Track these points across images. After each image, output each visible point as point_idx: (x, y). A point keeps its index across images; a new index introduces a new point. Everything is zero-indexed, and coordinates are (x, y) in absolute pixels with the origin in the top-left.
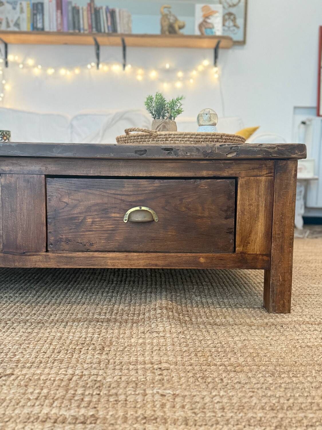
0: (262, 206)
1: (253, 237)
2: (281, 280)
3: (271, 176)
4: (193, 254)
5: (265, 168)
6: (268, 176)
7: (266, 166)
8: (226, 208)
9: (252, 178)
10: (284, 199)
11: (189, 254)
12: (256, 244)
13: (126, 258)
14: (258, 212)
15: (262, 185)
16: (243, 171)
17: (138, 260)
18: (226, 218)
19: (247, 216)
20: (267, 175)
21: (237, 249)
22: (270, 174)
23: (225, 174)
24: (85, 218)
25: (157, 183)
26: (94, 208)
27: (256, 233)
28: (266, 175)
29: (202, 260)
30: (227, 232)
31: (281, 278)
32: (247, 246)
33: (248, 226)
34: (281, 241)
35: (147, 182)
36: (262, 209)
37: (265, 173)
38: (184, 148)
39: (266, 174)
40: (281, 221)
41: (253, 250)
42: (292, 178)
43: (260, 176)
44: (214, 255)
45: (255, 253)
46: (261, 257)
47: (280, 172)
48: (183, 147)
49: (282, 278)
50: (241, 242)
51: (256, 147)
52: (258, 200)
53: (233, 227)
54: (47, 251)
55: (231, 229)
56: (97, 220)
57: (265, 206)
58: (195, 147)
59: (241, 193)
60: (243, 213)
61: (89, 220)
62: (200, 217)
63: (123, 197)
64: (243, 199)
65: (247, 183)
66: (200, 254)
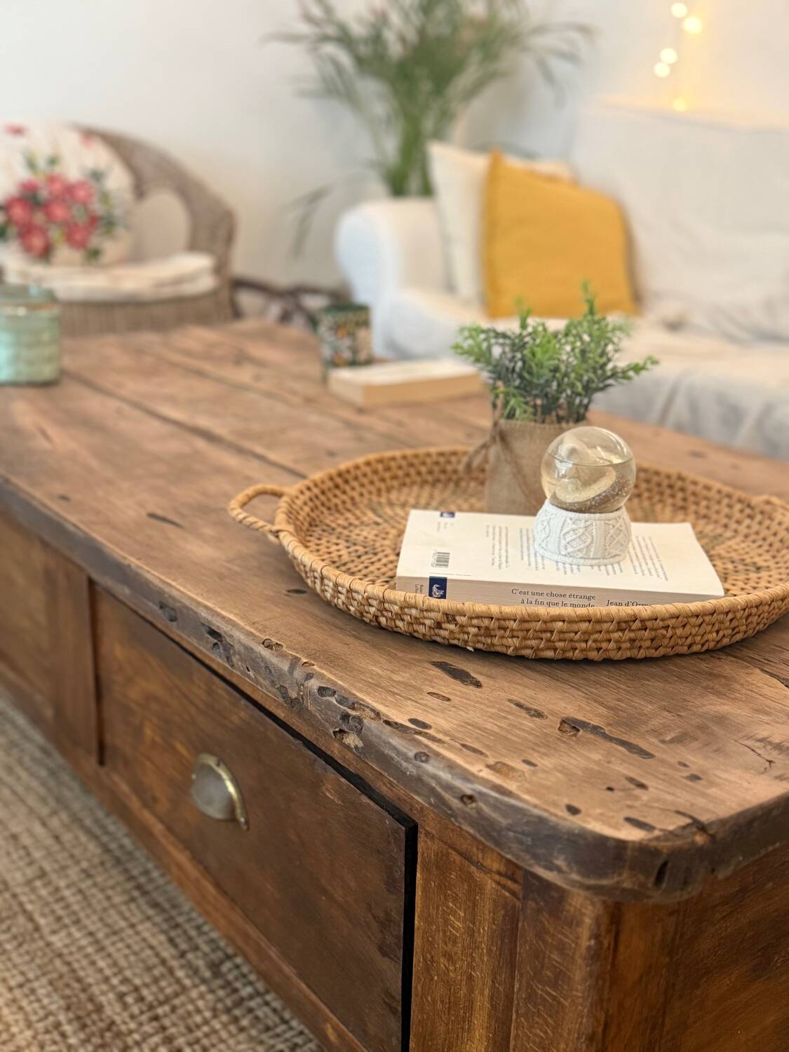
0: (482, 994)
3: (513, 893)
4: (313, 998)
6: (504, 887)
8: (381, 914)
9: (457, 857)
10: (546, 1022)
11: (303, 985)
13: (199, 884)
14: (470, 1007)
15: (486, 907)
18: (382, 951)
19: (440, 989)
20: (504, 880)
22: (509, 883)
24: (142, 723)
25: (244, 713)
26: (154, 706)
28: (497, 877)
29: (331, 1034)
30: (385, 1002)
33: (441, 1028)
36: (482, 1001)
37: (495, 866)
39: (499, 873)
42: (579, 961)
43: (479, 866)
44: (357, 1045)
51: (407, 759)
52: (473, 959)
53: (399, 997)
54: (101, 762)
55: (393, 997)
56: (158, 739)
57: (491, 998)
58: (263, 659)
59: (424, 890)
60: (427, 969)
61: (148, 732)
62: (325, 892)
63: (193, 710)
64: (428, 920)
65: (442, 865)
66: (327, 1011)
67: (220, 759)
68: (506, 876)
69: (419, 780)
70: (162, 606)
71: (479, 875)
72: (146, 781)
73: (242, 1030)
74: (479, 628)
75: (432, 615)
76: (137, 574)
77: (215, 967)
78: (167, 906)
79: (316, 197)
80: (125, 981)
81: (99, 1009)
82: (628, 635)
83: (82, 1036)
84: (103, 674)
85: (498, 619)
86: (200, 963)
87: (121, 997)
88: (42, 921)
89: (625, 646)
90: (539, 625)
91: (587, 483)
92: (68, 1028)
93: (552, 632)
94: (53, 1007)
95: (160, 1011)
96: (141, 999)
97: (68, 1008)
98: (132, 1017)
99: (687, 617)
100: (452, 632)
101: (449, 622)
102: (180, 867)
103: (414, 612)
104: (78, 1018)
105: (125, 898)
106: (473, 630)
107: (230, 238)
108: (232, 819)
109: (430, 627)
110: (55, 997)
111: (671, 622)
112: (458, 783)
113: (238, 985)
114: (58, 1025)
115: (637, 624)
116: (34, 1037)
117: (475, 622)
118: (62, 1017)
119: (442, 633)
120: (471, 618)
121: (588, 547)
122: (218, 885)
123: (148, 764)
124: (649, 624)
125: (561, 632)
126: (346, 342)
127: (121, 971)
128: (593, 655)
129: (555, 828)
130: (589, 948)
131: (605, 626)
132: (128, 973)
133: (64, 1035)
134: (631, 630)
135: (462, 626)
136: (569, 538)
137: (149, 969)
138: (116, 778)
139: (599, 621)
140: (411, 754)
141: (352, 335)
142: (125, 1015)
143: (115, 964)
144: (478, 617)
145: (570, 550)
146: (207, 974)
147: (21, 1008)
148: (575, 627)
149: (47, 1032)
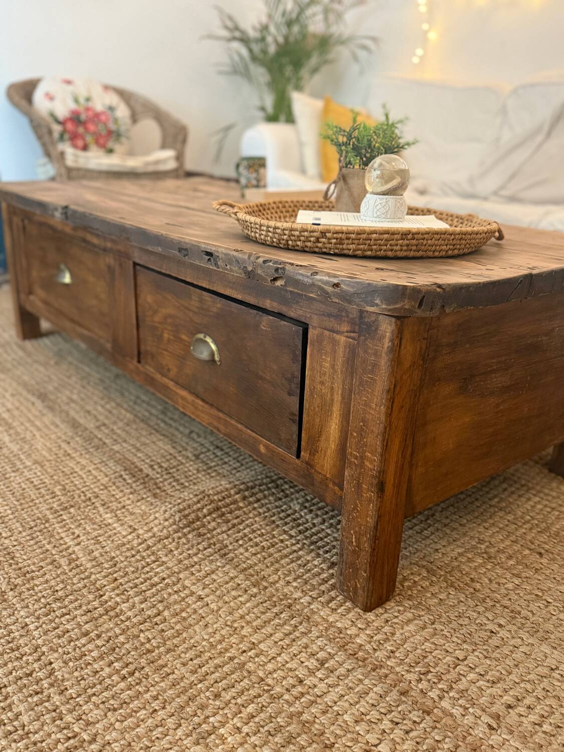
0: (337, 394)
1: (322, 444)
2: (354, 544)
3: (353, 339)
4: (254, 434)
5: (346, 319)
6: (349, 337)
7: (348, 317)
8: (289, 376)
9: (327, 333)
10: (368, 392)
11: (249, 431)
12: (326, 458)
13: (193, 404)
14: (332, 402)
15: (340, 351)
16: (315, 316)
17: (203, 412)
18: (290, 394)
19: (317, 401)
20: (349, 334)
21: (302, 453)
22: (352, 334)
23: (292, 314)
24: (162, 332)
25: (220, 303)
26: (169, 320)
27: (327, 439)
28: (346, 334)
29: (262, 449)
30: (290, 419)
31: (354, 540)
32: (314, 455)
33: (317, 420)
34: (358, 471)
35: (211, 297)
36: (338, 398)
37: (346, 329)
38: (224, 256)
39: (347, 332)
40: (361, 435)
41: (323, 466)
42: (383, 355)
43: (338, 332)
44: (275, 448)
45: (325, 473)
46: (331, 485)
47: (365, 336)
48: (222, 253)
49: (356, 541)
50: (308, 444)
51: (308, 277)
52: (334, 378)
53: (297, 413)
54: (139, 362)
55: (294, 414)
56: (171, 337)
57: (342, 394)
58: (234, 256)
59: (311, 355)
60: (312, 394)
61: (166, 335)
62: (261, 378)
63: (191, 314)
64: (312, 369)
65: (320, 340)
66: (261, 438)
67: (206, 334)
68: (351, 332)
69: (313, 285)
70: (180, 250)
71: (337, 337)
72: (164, 363)
73: (212, 477)
74: (337, 239)
75: (315, 234)
76: (166, 238)
77: (197, 457)
78: (170, 435)
80: (152, 461)
81: (141, 470)
82: (406, 242)
83: (134, 479)
84: (140, 314)
85: (346, 233)
86: (190, 455)
87: (151, 466)
88: (107, 441)
89: (405, 248)
90: (364, 236)
91: (387, 182)
92: (126, 477)
93: (371, 240)
94: (118, 470)
95: (171, 471)
96: (161, 467)
97: (125, 470)
98: (158, 473)
99: (433, 234)
100: (324, 243)
101: (323, 238)
102: (183, 398)
103: (306, 233)
104: (131, 474)
105: (148, 433)
106: (334, 241)
107: (184, 141)
108: (213, 361)
109: (314, 242)
110: (118, 466)
111: (426, 236)
112: (332, 280)
113: (209, 462)
114: (121, 476)
115: (410, 236)
116: (110, 480)
117: (335, 235)
118: (123, 473)
119: (320, 245)
120: (334, 233)
121: (387, 212)
122: (203, 400)
123: (165, 353)
124: (416, 236)
125: (375, 240)
126: (254, 175)
127: (150, 457)
128: (390, 254)
130: (388, 347)
131: (396, 236)
132: (154, 458)
133: (124, 480)
134: (408, 240)
135: (329, 239)
136: (378, 208)
137: (164, 457)
138: (148, 367)
139: (393, 234)
140: (309, 274)
141: (257, 171)
142: (154, 472)
143: (147, 455)
144: (337, 233)
145: (378, 213)
146: (193, 458)
147: (101, 471)
148: (381, 237)
149: (116, 478)
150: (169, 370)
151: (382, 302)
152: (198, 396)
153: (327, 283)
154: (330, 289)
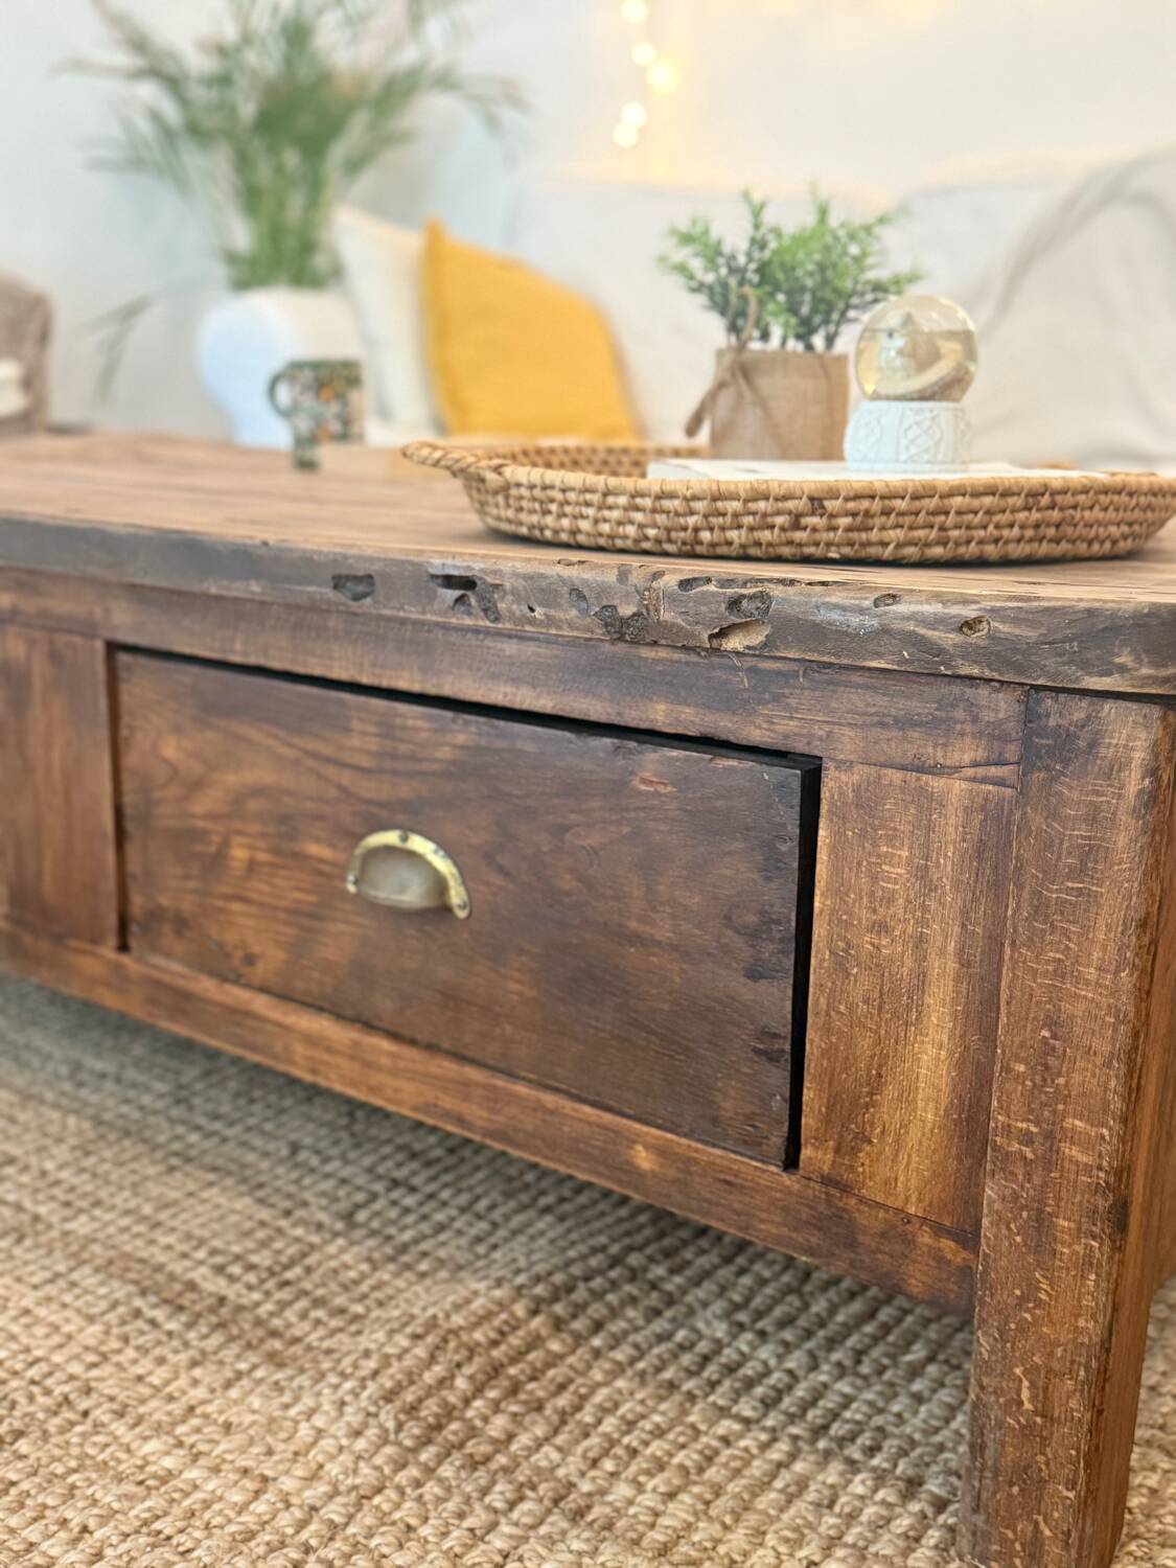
0: (942, 952)
1: (887, 1112)
2: (1028, 1406)
3: (1000, 782)
4: (608, 1117)
5: (968, 728)
6: (984, 780)
7: (975, 719)
8: (752, 919)
9: (896, 776)
10: (1066, 934)
11: (587, 1109)
12: (903, 1157)
13: (355, 1053)
14: (921, 979)
15: (951, 828)
16: (847, 731)
17: (394, 1073)
18: (753, 975)
19: (861, 985)
20: (981, 772)
21: (806, 1152)
22: (993, 771)
23: (756, 735)
24: (225, 844)
25: (466, 732)
26: (253, 805)
27: (907, 1097)
28: (970, 772)
29: (643, 1159)
30: (758, 1052)
31: (1025, 1395)
32: (855, 1151)
33: (865, 1043)
34: (1037, 1180)
35: (430, 719)
36: (943, 967)
37: (967, 758)
38: (520, 583)
39: (975, 764)
40: (1047, 1068)
41: (889, 1184)
42: (1123, 817)
43: (937, 770)
44: (697, 1150)
45: (899, 1204)
46: (925, 1238)
47: (1048, 769)
48: (515, 575)
49: (1033, 1399)
50: (827, 1120)
51: (862, 611)
52: (924, 908)
53: (786, 1030)
54: (123, 947)
55: (775, 1036)
56: (262, 857)
57: (960, 952)
58: (563, 580)
59: (833, 849)
60: (841, 966)
61: (239, 854)
62: (637, 939)
63: (346, 778)
64: (838, 891)
66: (637, 1126)
67: (407, 830)
68: (988, 763)
69: (885, 631)
70: (339, 582)
71: (936, 784)
72: (230, 937)
73: (423, 1275)
74: (854, 515)
75: (790, 505)
76: (281, 550)
77: (348, 1217)
78: (233, 1167)
79: (129, 313)
80: (214, 1252)
81: (192, 1286)
82: (1035, 516)
83: (184, 1318)
84: (128, 799)
85: (883, 498)
86: (323, 1217)
87: (220, 1270)
88: (42, 1210)
89: (1029, 533)
90: (933, 503)
92: (159, 1314)
93: (947, 513)
94: (120, 1294)
95: (289, 1275)
96: (251, 1267)
97: (143, 1293)
98: (250, 1288)
99: (1097, 493)
100: (814, 530)
101: (813, 513)
102: (311, 1040)
103: (762, 505)
104: (166, 1301)
105: (161, 1168)
106: (844, 521)
108: (445, 910)
109: (783, 529)
110: (115, 1284)
111: (1081, 498)
112: (955, 610)
113: (392, 1231)
114: (138, 1313)
115: (1045, 500)
116: (107, 1333)
117: (851, 505)
118: (138, 1302)
119: (799, 536)
120: (847, 499)
122: (395, 1036)
123: (237, 907)
124: (1059, 499)
125: (959, 513)
127: (201, 1242)
128: (991, 551)
129: (1114, 615)
130: (1141, 792)
131: (1012, 501)
132: (217, 1243)
133: (153, 1323)
134: (1039, 510)
135: (832, 516)
137: (247, 1234)
138: (160, 961)
139: (1006, 494)
140: (868, 603)
142: (238, 1287)
143: (189, 1236)
144: (857, 497)
146: (339, 1226)
147: (65, 1306)
148: (976, 503)
149: (123, 1323)
150: (250, 960)
151: (1138, 660)
152: (369, 1026)
153: (937, 622)
154: (949, 639)
